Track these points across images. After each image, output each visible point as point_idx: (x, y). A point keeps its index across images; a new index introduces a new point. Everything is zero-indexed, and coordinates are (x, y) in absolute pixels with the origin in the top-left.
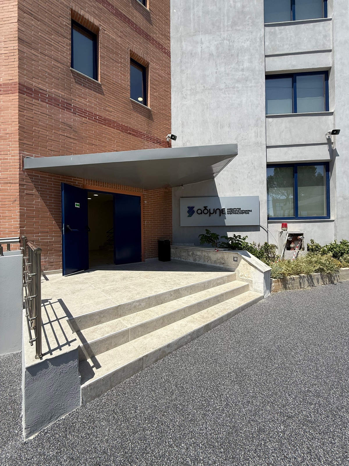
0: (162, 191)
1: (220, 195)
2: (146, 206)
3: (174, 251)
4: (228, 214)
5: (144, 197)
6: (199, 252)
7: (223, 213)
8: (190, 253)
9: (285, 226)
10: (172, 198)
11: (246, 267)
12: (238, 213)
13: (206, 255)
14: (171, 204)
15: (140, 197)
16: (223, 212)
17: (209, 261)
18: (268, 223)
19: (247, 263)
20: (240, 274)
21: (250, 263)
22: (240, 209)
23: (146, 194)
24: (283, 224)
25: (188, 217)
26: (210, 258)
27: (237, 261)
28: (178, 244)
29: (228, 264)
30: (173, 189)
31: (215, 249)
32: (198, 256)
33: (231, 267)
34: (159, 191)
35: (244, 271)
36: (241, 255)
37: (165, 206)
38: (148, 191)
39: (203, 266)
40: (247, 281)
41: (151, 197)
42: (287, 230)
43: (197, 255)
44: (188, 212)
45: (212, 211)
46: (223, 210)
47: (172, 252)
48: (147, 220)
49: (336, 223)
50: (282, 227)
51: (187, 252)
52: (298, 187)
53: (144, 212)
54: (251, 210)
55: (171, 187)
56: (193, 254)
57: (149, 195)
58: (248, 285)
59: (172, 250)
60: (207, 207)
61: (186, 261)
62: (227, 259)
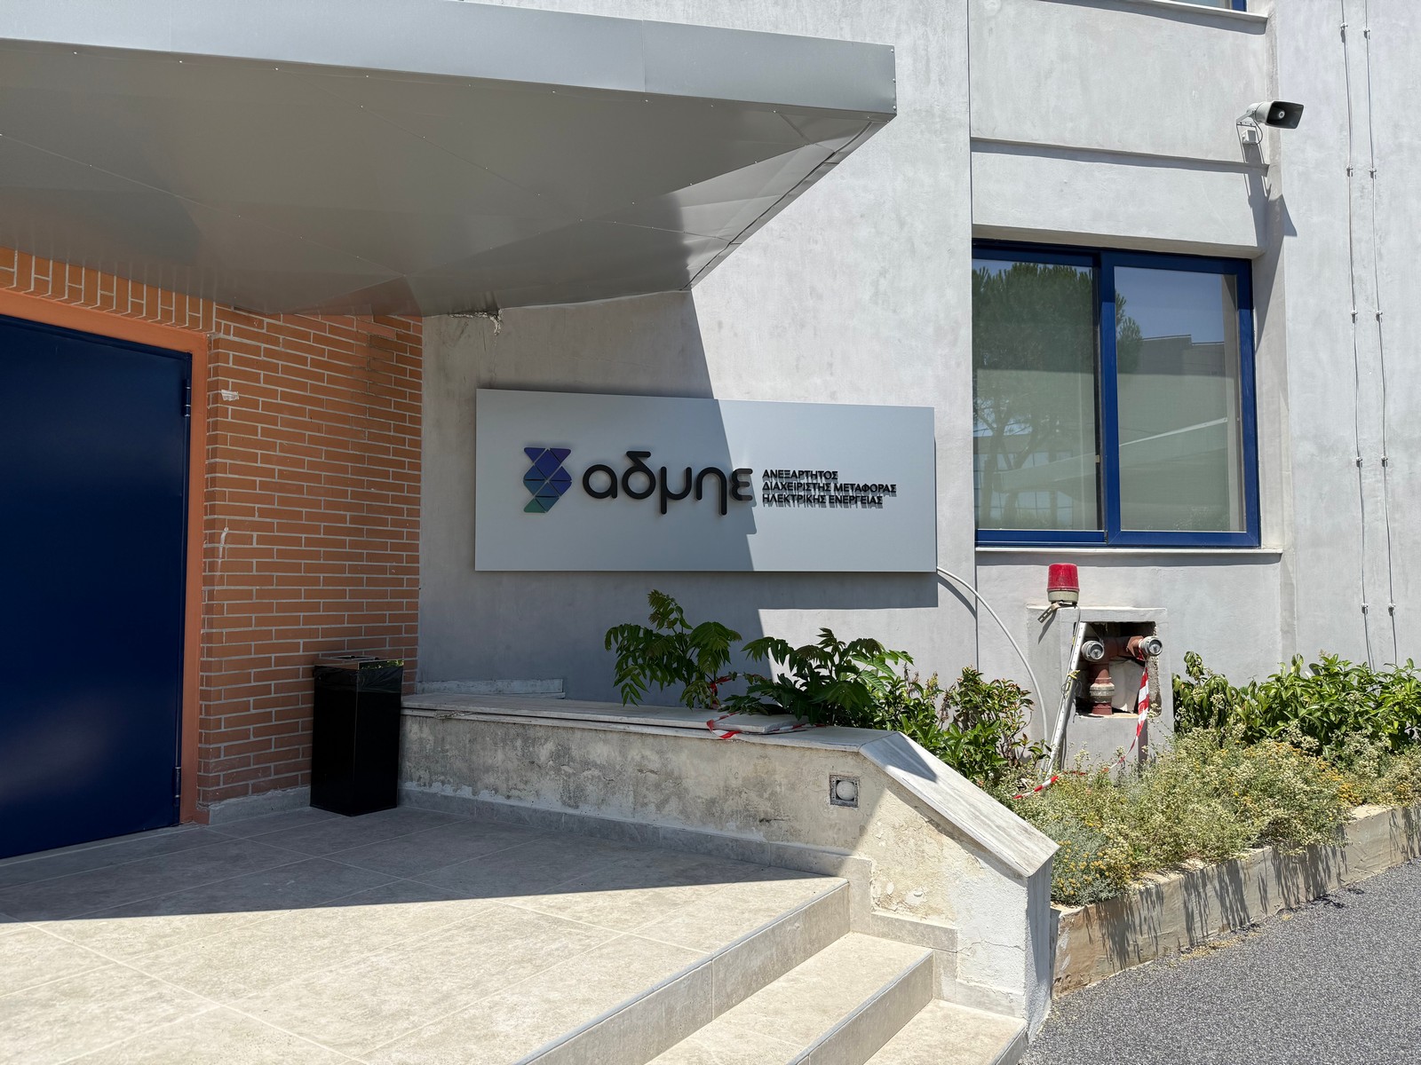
0: (348, 334)
1: (723, 387)
2: (231, 428)
3: (426, 733)
4: (766, 500)
5: (217, 358)
6: (605, 742)
7: (739, 498)
8: (544, 752)
9: (1064, 577)
10: (419, 387)
11: (912, 841)
12: (821, 501)
13: (654, 761)
14: (418, 421)
15: (184, 359)
16: (743, 491)
17: (673, 805)
18: (981, 559)
19: (922, 821)
20: (876, 891)
21: (936, 819)
22: (835, 478)
23: (231, 338)
24: (1054, 571)
25: (529, 509)
26: (678, 780)
27: (852, 802)
28: (452, 684)
29: (797, 825)
30: (431, 330)
31: (711, 726)
32: (596, 773)
33: (814, 842)
34: (333, 330)
35: (899, 869)
36: (878, 762)
37: (372, 437)
38: (249, 321)
39: (633, 839)
40: (920, 933)
41: (275, 368)
42: (1075, 604)
43: (586, 764)
44: (530, 479)
45: (675, 483)
46: (742, 478)
47: (415, 747)
48: (233, 525)
49: (1290, 568)
50: (1053, 585)
51: (519, 743)
52: (1118, 376)
53: (212, 468)
54: (893, 486)
55: (418, 315)
56: (562, 755)
57: (256, 351)
58: (928, 964)
59: (416, 733)
60: (647, 455)
61: (512, 802)
62: (792, 787)
